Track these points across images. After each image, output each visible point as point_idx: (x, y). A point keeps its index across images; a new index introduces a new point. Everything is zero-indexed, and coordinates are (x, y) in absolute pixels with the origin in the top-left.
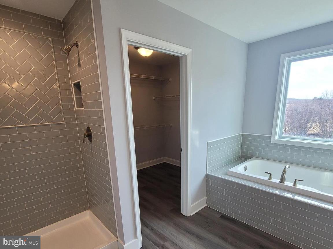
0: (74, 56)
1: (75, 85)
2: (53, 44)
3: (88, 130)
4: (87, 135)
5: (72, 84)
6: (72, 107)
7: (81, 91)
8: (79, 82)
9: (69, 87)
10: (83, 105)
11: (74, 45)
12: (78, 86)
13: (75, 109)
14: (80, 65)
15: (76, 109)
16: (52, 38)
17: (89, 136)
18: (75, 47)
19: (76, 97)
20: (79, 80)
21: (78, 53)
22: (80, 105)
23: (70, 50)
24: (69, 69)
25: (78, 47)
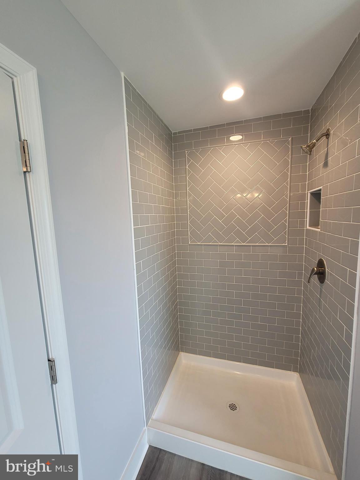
0: (319, 153)
1: (312, 194)
2: (292, 145)
3: (321, 264)
4: (316, 272)
5: (308, 193)
6: (303, 224)
7: (320, 202)
8: (320, 190)
9: (303, 198)
11: (322, 136)
12: (317, 196)
13: (306, 227)
14: (326, 165)
15: (308, 227)
16: (292, 138)
17: (321, 275)
18: (324, 138)
19: (310, 212)
20: (321, 187)
21: (328, 146)
22: (315, 222)
23: (314, 145)
24: (307, 173)
25: (328, 138)
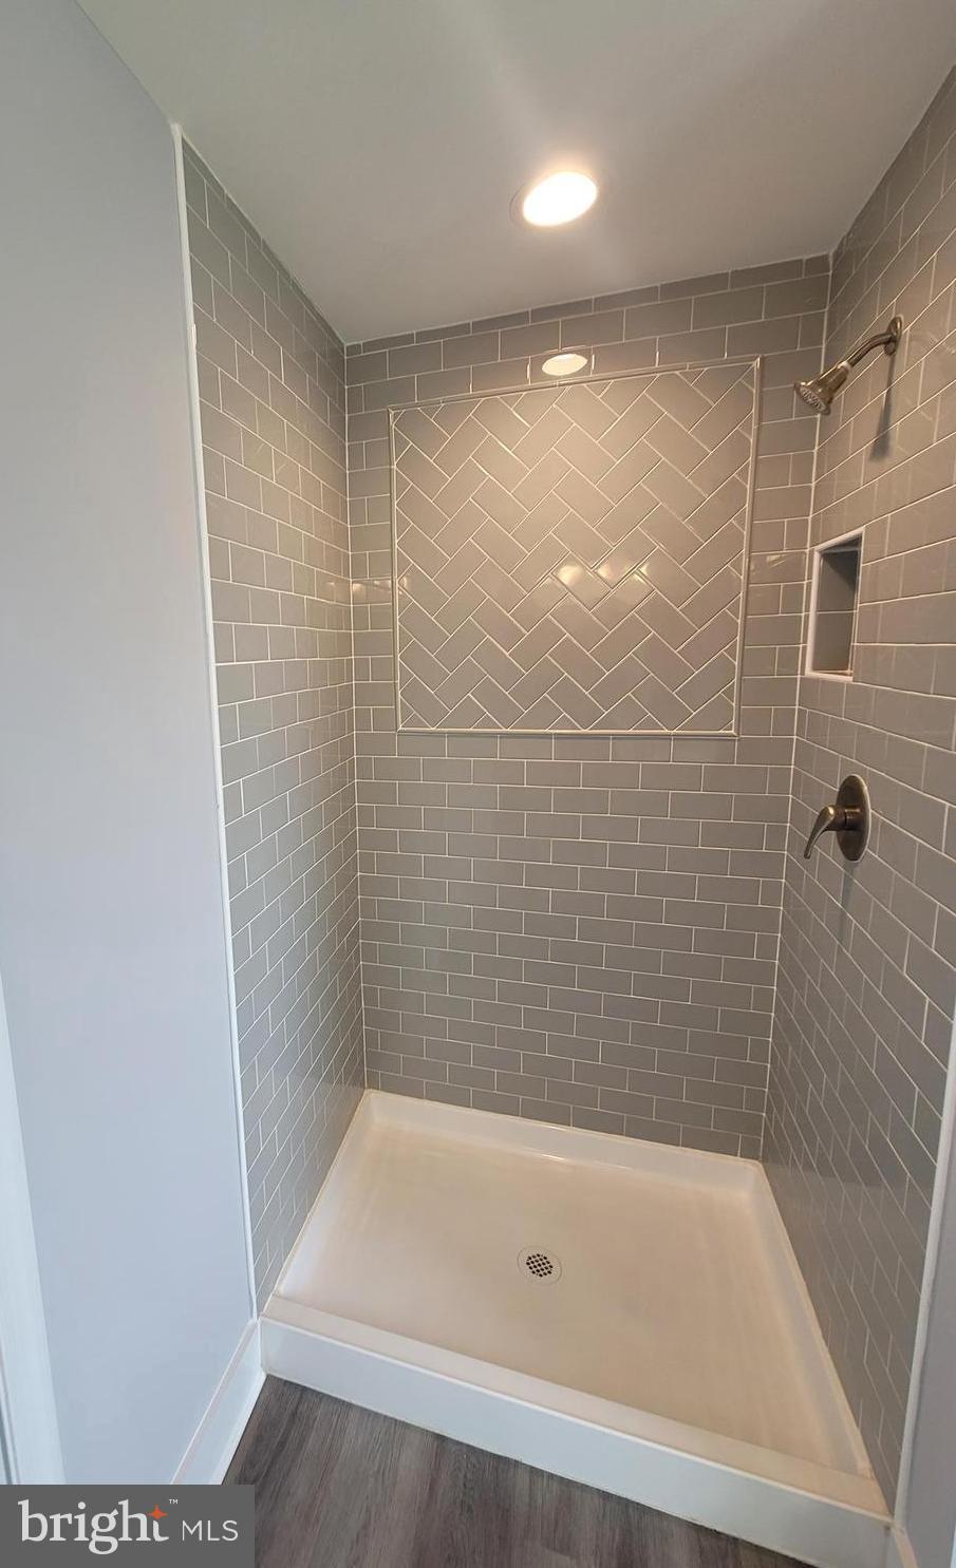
0: (857, 415)
1: (827, 556)
2: (762, 384)
3: (851, 793)
4: (834, 821)
5: (812, 553)
6: (790, 660)
7: (855, 583)
8: (856, 541)
9: (794, 569)
10: (853, 657)
11: (873, 344)
12: (843, 562)
13: (803, 673)
14: (881, 448)
15: (809, 672)
16: (762, 359)
17: (850, 831)
18: (880, 352)
19: (819, 619)
20: (861, 530)
21: (890, 383)
22: (834, 654)
23: (841, 379)
24: (813, 485)
25: (891, 353)
